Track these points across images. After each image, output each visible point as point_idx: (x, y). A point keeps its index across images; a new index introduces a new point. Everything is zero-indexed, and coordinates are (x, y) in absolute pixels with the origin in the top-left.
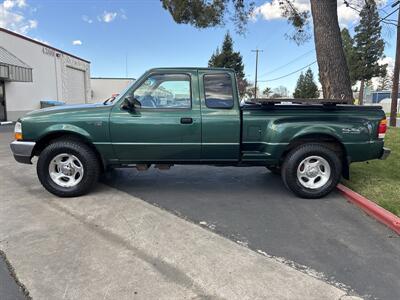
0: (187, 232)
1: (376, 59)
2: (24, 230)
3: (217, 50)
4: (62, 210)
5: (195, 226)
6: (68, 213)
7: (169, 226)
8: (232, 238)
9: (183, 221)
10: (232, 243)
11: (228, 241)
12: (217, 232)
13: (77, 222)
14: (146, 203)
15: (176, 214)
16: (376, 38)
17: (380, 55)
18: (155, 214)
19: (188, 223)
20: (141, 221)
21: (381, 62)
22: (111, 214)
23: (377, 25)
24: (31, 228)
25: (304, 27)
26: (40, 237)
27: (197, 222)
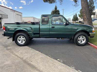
0: (54, 63)
1: (93, 11)
2: (5, 64)
3: (53, 9)
4: (16, 55)
5: (56, 61)
6: (18, 57)
7: (49, 61)
8: (69, 66)
9: (52, 59)
10: (69, 67)
11: (68, 67)
12: (64, 63)
13: (21, 60)
14: (40, 53)
15: (50, 57)
16: (93, 6)
17: (94, 9)
18: (44, 57)
19: (54, 60)
20: (40, 59)
21: (94, 11)
22: (30, 57)
23: (93, 2)
24: (7, 63)
25: (77, 3)
26: (9, 66)
27: (57, 60)
